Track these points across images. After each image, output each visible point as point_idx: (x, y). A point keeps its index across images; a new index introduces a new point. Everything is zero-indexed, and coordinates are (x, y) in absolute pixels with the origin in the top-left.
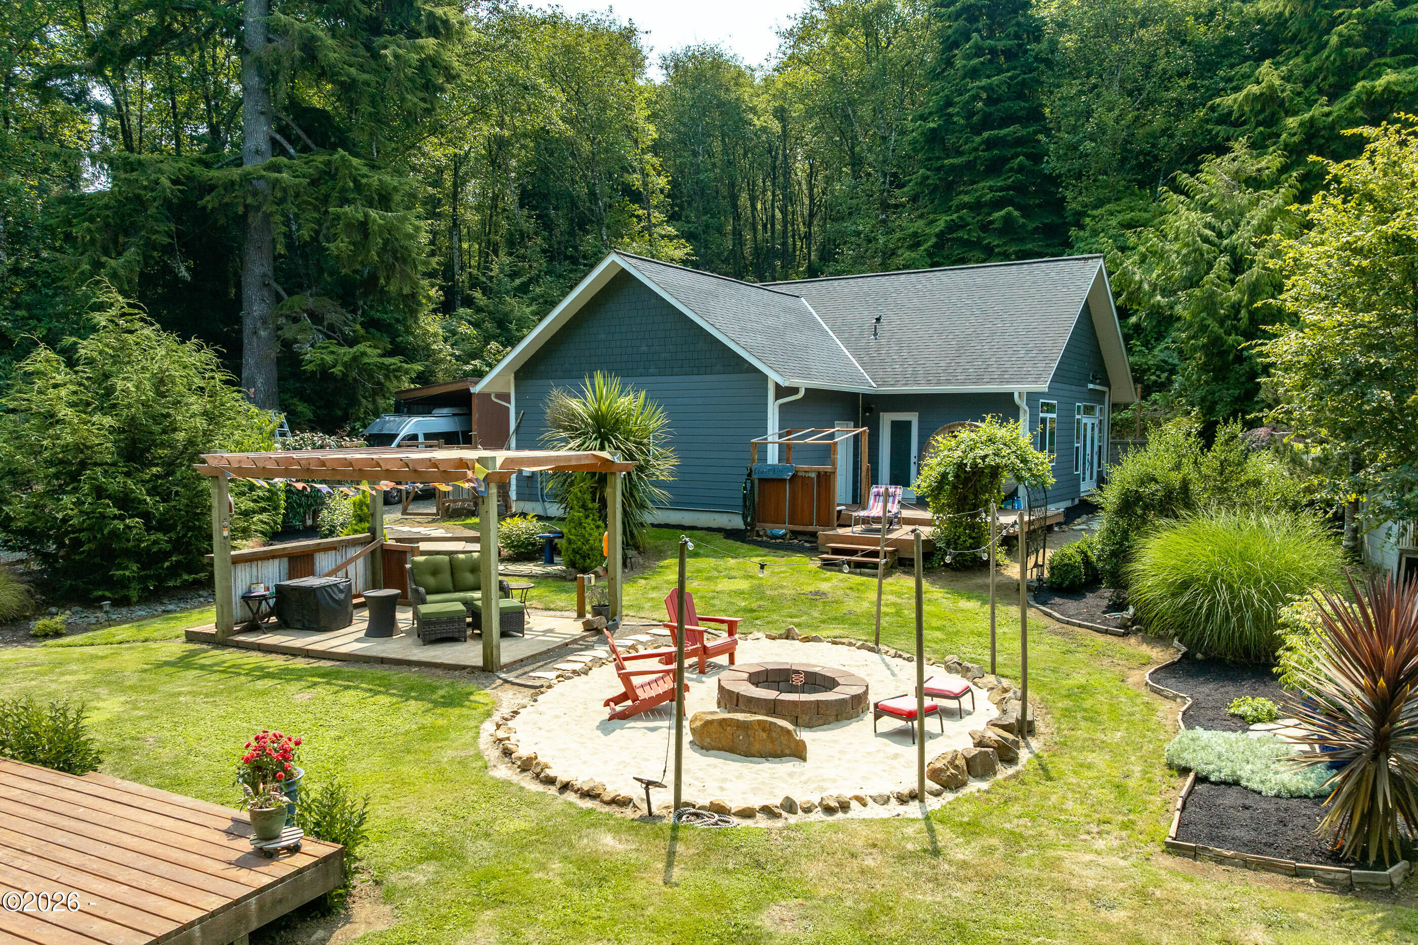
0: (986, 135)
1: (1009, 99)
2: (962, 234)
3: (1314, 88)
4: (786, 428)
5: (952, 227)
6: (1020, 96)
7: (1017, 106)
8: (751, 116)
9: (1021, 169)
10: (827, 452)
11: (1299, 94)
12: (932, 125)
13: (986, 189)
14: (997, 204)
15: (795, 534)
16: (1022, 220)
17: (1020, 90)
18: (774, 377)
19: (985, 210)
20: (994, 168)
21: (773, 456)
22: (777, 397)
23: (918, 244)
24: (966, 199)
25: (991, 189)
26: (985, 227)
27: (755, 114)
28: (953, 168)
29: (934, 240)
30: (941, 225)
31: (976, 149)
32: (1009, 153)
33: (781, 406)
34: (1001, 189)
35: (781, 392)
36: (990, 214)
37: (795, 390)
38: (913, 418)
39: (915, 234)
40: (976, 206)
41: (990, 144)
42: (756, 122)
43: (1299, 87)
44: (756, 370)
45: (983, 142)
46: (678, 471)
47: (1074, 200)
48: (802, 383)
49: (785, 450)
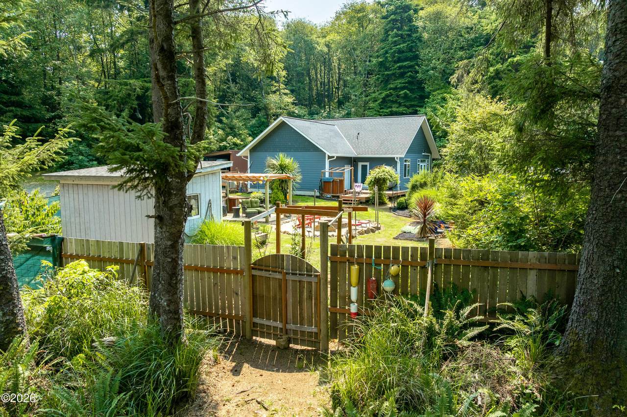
0: (398, 65)
1: (407, 52)
2: (390, 98)
3: (499, 58)
4: (331, 167)
5: (387, 96)
6: (411, 50)
7: (409, 54)
8: (316, 45)
9: (410, 76)
10: (342, 174)
11: (495, 59)
12: (381, 60)
13: (399, 83)
14: (403, 88)
15: (333, 196)
16: (410, 94)
17: (410, 49)
18: (327, 153)
19: (398, 90)
20: (402, 75)
21: (327, 175)
22: (328, 159)
23: (376, 101)
24: (392, 86)
25: (400, 83)
26: (398, 96)
27: (318, 44)
28: (388, 75)
29: (381, 100)
30: (383, 95)
31: (396, 69)
32: (406, 70)
33: (330, 161)
34: (404, 83)
35: (329, 157)
36: (400, 91)
37: (333, 157)
38: (368, 164)
39: (375, 98)
40: (395, 89)
41: (400, 68)
42: (318, 48)
43: (494, 57)
44: (322, 151)
45: (398, 67)
46: (302, 179)
47: (428, 89)
48: (335, 155)
49: (330, 174)
